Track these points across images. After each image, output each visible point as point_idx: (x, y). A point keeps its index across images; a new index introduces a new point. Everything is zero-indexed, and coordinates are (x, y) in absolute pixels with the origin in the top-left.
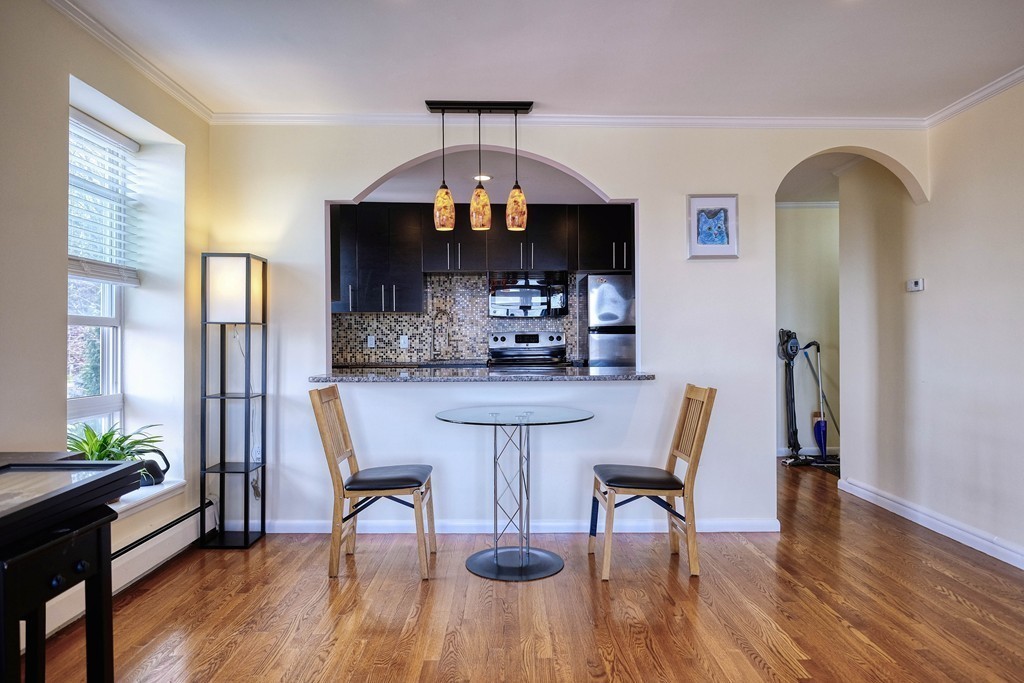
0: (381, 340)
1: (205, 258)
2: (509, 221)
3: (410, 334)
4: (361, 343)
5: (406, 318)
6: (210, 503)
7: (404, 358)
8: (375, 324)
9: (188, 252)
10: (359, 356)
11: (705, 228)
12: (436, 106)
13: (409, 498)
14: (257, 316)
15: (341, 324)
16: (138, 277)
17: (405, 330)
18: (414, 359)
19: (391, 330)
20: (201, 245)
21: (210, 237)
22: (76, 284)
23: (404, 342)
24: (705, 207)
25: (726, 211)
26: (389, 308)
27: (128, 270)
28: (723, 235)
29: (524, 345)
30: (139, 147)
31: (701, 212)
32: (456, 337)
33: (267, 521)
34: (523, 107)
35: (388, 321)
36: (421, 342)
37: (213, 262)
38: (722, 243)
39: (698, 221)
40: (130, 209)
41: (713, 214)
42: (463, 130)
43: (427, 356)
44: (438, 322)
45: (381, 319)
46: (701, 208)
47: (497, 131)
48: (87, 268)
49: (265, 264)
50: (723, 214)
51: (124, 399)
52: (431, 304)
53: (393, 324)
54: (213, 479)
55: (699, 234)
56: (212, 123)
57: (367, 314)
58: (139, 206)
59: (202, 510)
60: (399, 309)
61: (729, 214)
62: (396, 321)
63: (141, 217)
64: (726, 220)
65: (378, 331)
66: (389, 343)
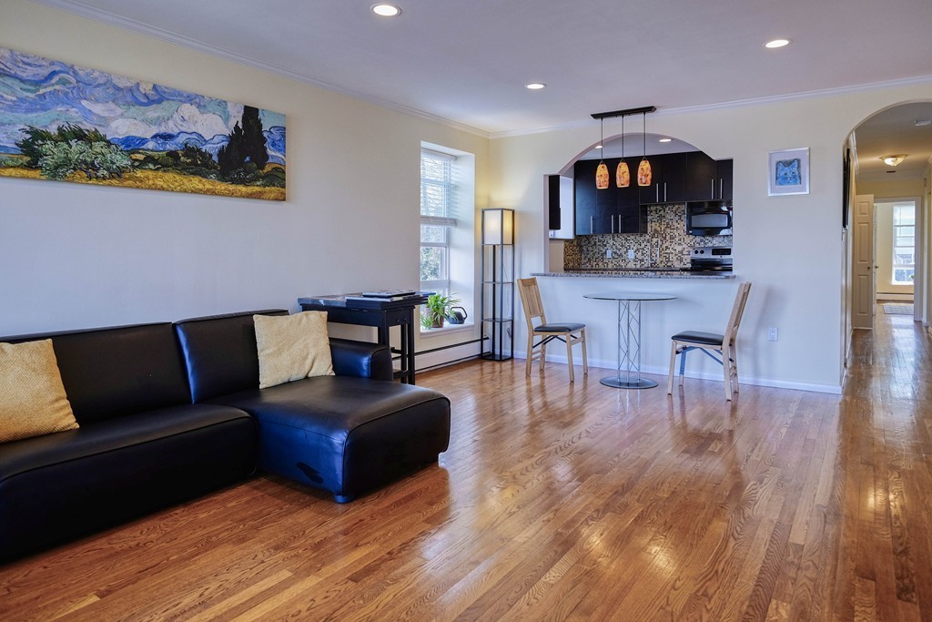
0: (615, 253)
1: (483, 212)
2: (639, 182)
3: (635, 248)
4: (602, 255)
5: (633, 237)
6: (488, 338)
7: (631, 265)
8: (611, 242)
9: (476, 209)
10: (600, 264)
11: (782, 174)
12: (595, 116)
13: (564, 337)
14: (508, 240)
15: (589, 242)
16: (455, 222)
17: (632, 246)
18: (638, 266)
19: (622, 246)
20: (483, 204)
21: (489, 199)
22: (423, 228)
23: (631, 254)
24: (782, 159)
25: (799, 161)
26: (616, 231)
27: (451, 219)
28: (797, 178)
29: (718, 257)
30: (456, 158)
31: (778, 163)
32: (668, 251)
33: (515, 352)
34: (650, 109)
35: (620, 240)
36: (643, 254)
37: (486, 212)
38: (795, 183)
39: (777, 169)
40: (451, 189)
41: (788, 164)
42: (614, 127)
43: (647, 264)
44: (655, 240)
45: (616, 238)
46: (779, 160)
47: (634, 124)
48: (432, 220)
49: (513, 212)
50: (796, 163)
51: (449, 282)
52: (651, 227)
53: (624, 242)
54: (489, 326)
55: (777, 178)
56: (490, 138)
57: (606, 235)
58: (456, 187)
59: (482, 340)
60: (623, 232)
61: (802, 163)
62: (626, 240)
63: (456, 192)
64: (799, 167)
65: (614, 247)
66: (621, 255)
